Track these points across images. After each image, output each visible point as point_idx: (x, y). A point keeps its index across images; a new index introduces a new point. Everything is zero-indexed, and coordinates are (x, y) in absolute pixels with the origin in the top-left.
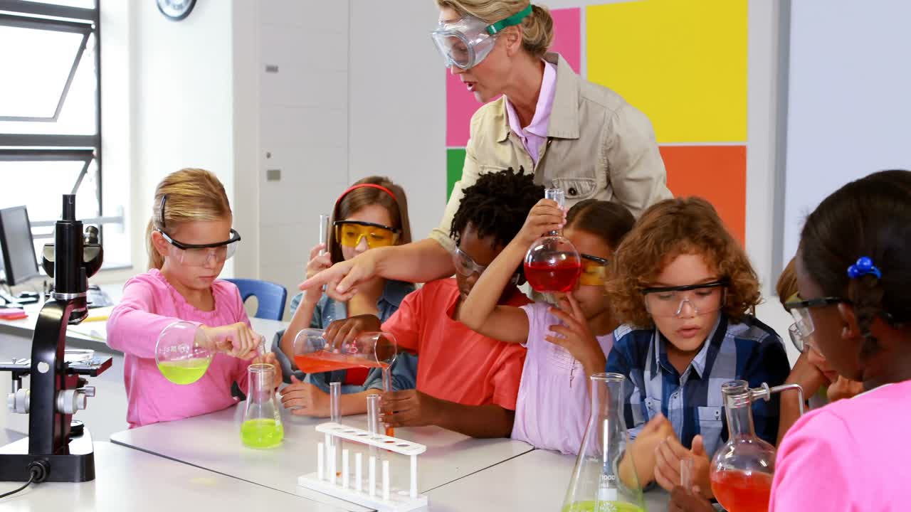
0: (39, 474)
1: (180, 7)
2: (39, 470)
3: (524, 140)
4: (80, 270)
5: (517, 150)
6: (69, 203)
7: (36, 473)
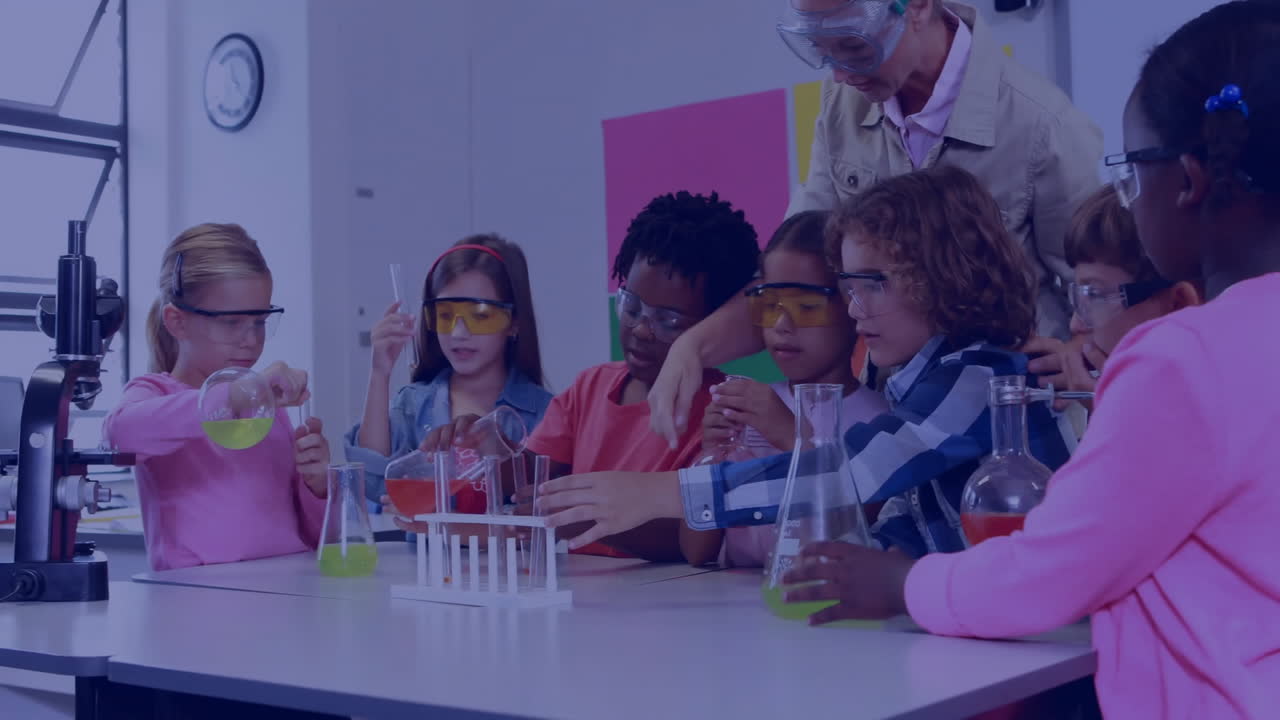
0: (29, 586)
1: (238, 112)
2: (29, 581)
3: (903, 132)
4: (91, 324)
5: (890, 147)
6: (77, 233)
7: (24, 584)
